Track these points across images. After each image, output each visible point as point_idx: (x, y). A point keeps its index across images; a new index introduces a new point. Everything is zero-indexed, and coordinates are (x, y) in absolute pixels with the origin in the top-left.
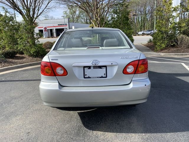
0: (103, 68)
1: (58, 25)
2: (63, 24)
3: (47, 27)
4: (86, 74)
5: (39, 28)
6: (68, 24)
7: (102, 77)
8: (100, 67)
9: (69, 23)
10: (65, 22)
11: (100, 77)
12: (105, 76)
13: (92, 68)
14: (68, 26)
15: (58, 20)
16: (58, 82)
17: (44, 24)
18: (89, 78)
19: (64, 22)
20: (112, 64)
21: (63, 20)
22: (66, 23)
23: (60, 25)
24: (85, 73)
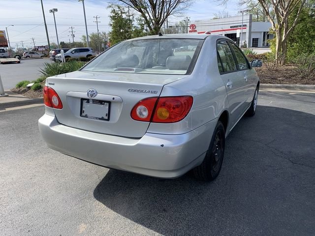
0: (105, 103)
1: (231, 27)
2: (239, 24)
3: (212, 32)
4: (84, 111)
5: (199, 33)
6: (248, 24)
7: (102, 119)
8: (101, 102)
9: (250, 22)
10: (244, 21)
11: (100, 119)
12: (107, 118)
13: (91, 102)
14: (248, 28)
15: (231, 19)
16: (56, 116)
17: (207, 27)
18: (86, 116)
19: (241, 22)
20: (114, 99)
21: (241, 18)
22: (244, 24)
23: (235, 27)
24: (83, 109)
